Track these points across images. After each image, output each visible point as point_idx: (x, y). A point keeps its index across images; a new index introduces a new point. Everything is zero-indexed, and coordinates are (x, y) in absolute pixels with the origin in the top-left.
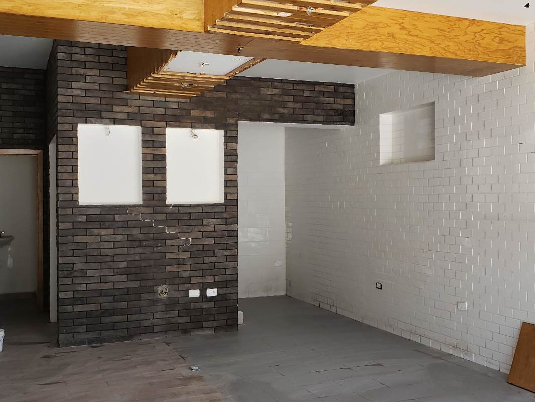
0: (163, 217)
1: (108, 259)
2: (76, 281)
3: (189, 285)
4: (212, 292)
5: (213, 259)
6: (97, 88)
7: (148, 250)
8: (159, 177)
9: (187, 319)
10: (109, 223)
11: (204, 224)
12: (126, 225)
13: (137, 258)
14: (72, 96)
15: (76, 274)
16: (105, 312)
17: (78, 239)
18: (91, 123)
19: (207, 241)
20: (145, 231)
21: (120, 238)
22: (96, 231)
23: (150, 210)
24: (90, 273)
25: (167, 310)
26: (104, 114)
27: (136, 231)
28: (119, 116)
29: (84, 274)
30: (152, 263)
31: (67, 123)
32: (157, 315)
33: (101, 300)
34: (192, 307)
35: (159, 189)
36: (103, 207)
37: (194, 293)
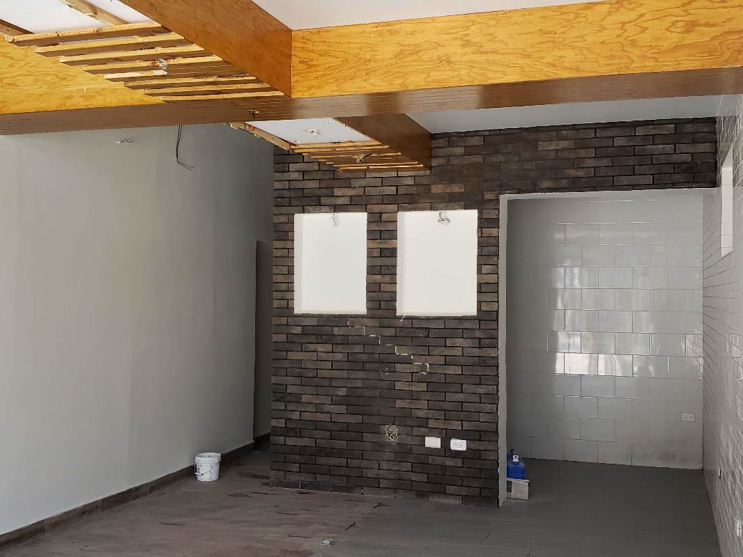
0: (391, 332)
1: (326, 383)
2: (290, 407)
3: (427, 430)
4: (458, 445)
5: (461, 397)
6: (316, 168)
7: (373, 375)
8: (387, 279)
9: (424, 478)
10: (327, 337)
11: (447, 344)
12: (346, 341)
13: (359, 384)
14: (289, 181)
15: (289, 398)
16: (320, 451)
17: (292, 355)
18: (309, 212)
19: (451, 370)
20: (369, 349)
21: (339, 356)
22: (312, 347)
23: (376, 323)
24: (304, 398)
25: (397, 460)
26: (323, 201)
27: (358, 349)
28: (341, 201)
29: (297, 399)
30: (377, 392)
31: (282, 214)
32: (384, 465)
33: (317, 434)
34: (430, 462)
35: (387, 294)
36: (320, 316)
37: (433, 442)
